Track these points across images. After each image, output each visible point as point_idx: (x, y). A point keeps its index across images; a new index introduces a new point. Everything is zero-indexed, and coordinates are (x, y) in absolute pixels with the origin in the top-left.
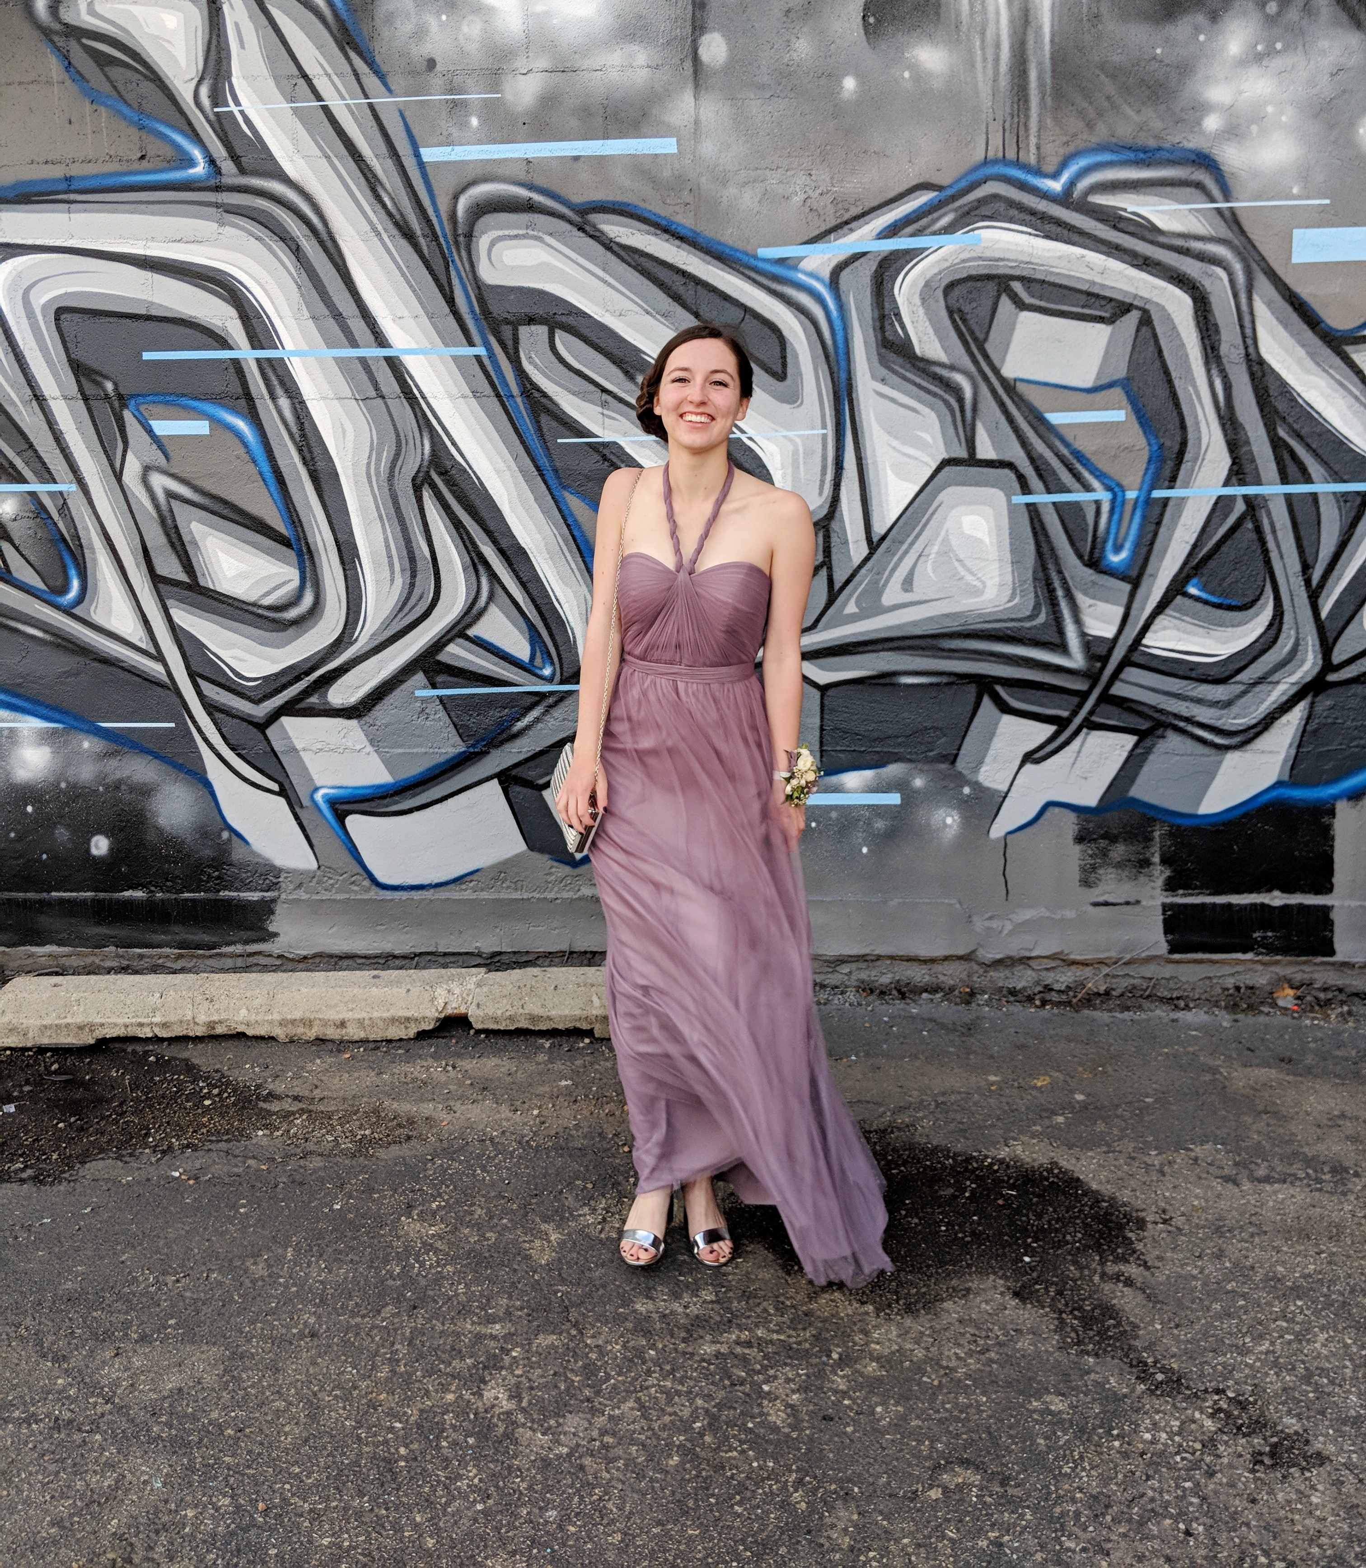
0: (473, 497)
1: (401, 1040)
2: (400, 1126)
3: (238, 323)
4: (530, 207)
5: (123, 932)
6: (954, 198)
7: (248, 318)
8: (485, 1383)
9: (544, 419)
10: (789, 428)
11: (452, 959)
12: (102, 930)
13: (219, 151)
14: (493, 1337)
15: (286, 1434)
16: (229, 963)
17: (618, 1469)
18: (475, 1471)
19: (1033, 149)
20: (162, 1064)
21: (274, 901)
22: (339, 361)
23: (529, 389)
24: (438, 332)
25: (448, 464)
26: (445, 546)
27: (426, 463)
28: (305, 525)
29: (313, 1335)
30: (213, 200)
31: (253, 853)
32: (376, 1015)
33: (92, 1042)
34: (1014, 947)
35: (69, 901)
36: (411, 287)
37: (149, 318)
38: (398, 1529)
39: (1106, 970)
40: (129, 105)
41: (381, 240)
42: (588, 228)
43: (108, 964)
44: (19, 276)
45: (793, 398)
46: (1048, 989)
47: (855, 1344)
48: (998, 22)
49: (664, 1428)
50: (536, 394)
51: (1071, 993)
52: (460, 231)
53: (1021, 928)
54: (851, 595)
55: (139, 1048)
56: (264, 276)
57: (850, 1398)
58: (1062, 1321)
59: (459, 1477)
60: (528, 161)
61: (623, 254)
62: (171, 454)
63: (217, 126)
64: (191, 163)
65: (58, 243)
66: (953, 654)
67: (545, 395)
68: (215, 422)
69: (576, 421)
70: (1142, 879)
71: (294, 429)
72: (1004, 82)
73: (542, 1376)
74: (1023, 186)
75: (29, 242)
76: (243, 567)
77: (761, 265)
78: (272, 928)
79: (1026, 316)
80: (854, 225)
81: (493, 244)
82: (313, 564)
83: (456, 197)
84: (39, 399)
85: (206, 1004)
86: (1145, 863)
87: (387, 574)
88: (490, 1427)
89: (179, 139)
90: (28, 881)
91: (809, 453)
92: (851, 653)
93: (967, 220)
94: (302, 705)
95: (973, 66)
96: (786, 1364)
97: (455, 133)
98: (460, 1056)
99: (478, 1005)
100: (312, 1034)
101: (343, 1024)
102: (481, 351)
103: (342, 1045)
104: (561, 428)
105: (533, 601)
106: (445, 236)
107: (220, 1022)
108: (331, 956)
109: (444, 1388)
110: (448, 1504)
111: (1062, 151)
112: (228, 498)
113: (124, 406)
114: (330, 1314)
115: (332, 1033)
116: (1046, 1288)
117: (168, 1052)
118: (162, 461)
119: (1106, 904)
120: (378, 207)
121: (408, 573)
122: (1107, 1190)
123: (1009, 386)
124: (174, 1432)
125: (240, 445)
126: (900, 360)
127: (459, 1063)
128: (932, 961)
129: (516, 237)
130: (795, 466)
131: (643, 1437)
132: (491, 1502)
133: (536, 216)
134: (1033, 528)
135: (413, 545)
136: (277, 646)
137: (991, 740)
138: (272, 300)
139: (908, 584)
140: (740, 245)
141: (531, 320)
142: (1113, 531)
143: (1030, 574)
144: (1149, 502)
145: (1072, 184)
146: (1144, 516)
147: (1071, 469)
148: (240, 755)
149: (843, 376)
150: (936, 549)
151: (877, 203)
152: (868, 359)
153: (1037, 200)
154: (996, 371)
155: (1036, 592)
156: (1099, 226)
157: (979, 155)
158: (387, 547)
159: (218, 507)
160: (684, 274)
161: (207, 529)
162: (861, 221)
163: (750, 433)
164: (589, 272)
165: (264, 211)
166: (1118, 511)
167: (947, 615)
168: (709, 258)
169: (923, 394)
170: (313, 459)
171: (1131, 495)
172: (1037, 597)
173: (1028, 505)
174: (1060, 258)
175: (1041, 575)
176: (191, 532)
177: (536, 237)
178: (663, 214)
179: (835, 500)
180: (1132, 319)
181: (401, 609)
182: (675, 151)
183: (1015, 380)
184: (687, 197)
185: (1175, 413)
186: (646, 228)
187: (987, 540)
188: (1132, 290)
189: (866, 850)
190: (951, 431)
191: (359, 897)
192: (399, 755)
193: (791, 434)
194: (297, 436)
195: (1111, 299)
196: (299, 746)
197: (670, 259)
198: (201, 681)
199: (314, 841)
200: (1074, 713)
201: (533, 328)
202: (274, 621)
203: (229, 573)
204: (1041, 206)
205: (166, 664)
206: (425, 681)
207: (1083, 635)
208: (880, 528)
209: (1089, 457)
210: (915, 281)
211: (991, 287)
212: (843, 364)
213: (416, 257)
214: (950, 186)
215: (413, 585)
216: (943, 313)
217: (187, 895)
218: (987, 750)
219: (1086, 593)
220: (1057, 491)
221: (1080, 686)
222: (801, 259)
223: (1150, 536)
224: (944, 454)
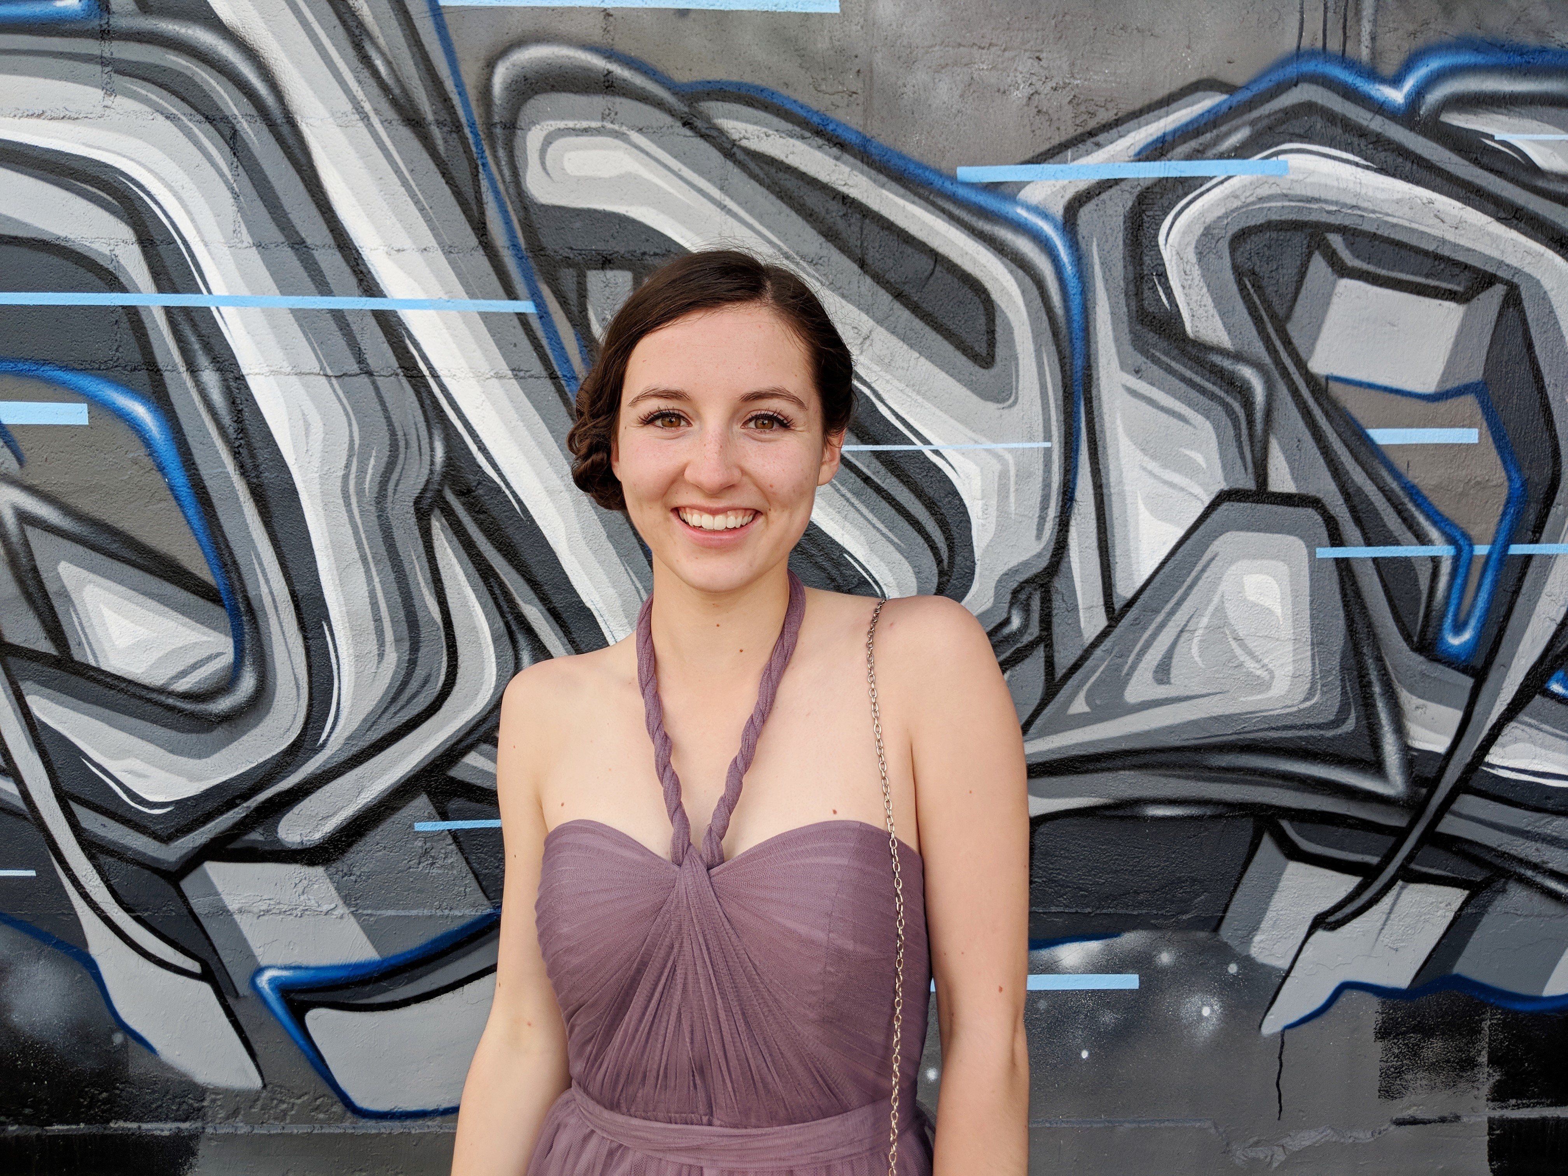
0: (510, 531)
3: (135, 250)
4: (610, 82)
6: (1250, 105)
7: (152, 242)
10: (996, 439)
19: (1366, 39)
21: (195, 1136)
22: (300, 316)
24: (459, 275)
25: (473, 480)
26: (465, 604)
27: (437, 478)
28: (244, 570)
30: (97, 52)
31: (160, 1063)
36: (417, 202)
41: (369, 126)
42: (698, 123)
45: (1002, 394)
52: (497, 119)
54: (1079, 687)
56: (180, 178)
60: (607, 14)
61: (752, 165)
62: (27, 455)
68: (97, 405)
71: (227, 420)
74: (1350, 94)
76: (143, 633)
77: (962, 192)
79: (1346, 286)
80: (1101, 138)
81: (548, 141)
82: (256, 627)
83: (490, 65)
87: (374, 647)
91: (1023, 476)
92: (1076, 771)
93: (1269, 138)
94: (237, 844)
102: (526, 306)
106: (472, 125)
111: (1406, 46)
112: (119, 525)
118: (11, 464)
120: (365, 74)
121: (407, 645)
123: (1319, 387)
125: (138, 442)
126: (1165, 344)
129: (586, 131)
130: (1003, 493)
133: (618, 100)
134: (1344, 595)
135: (416, 602)
136: (199, 755)
137: (1270, 897)
138: (189, 213)
139: (1163, 672)
140: (931, 160)
141: (606, 262)
142: (1454, 602)
143: (1336, 661)
144: (1504, 559)
145: (1419, 94)
146: (1496, 583)
147: (1400, 511)
148: (138, 920)
149: (1079, 362)
150: (1205, 621)
151: (1137, 106)
152: (1116, 339)
153: (1369, 115)
154: (1301, 365)
155: (1343, 687)
156: (1455, 158)
157: (1289, 43)
158: (374, 605)
159: (102, 539)
160: (845, 199)
161: (84, 573)
162: (1114, 132)
163: (937, 444)
164: (700, 191)
165: (180, 74)
166: (1462, 571)
167: (1216, 719)
168: (882, 178)
169: (1193, 394)
170: (256, 467)
171: (1481, 550)
172: (1344, 693)
173: (1338, 561)
174: (1398, 202)
175: (1352, 662)
176: (59, 578)
177: (617, 135)
178: (814, 105)
179: (1060, 547)
180: (1494, 296)
181: (394, 700)
182: (837, 10)
183: (1327, 378)
184: (852, 82)
185: (1546, 436)
186: (790, 126)
187: (1278, 610)
188: (1496, 254)
189: (1085, 1054)
190: (1234, 450)
191: (326, 1130)
192: (390, 917)
193: (999, 447)
194: (231, 430)
195: (1466, 267)
196: (233, 905)
197: (823, 177)
198: (74, 806)
199: (256, 1047)
200: (1387, 859)
201: (610, 274)
202: (192, 715)
203: (122, 643)
204: (1376, 124)
205: (19, 782)
206: (431, 809)
207: (1406, 749)
208: (1124, 590)
209: (1426, 493)
210: (1189, 226)
211: (1299, 240)
212: (1078, 344)
213: (425, 155)
214: (1246, 87)
215: (412, 663)
216: (1229, 276)
217: (56, 1127)
218: (1264, 911)
219: (1412, 691)
220: (1379, 544)
221: (1398, 821)
222: (1021, 185)
223: (1503, 610)
224: (1220, 484)
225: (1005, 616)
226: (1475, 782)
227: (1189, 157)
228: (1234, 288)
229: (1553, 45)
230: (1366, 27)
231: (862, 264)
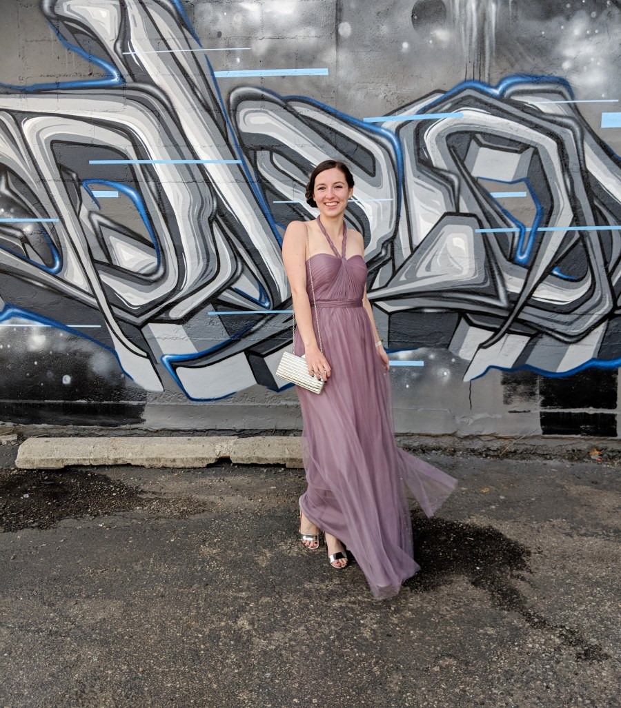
0: (235, 226)
1: (200, 468)
2: (200, 505)
3: (132, 148)
4: (262, 98)
5: (75, 418)
6: (451, 97)
7: (136, 146)
8: (238, 618)
9: (268, 193)
10: (376, 198)
11: (223, 432)
12: (67, 417)
13: (125, 72)
14: (242, 598)
15: (151, 639)
16: (123, 433)
17: (297, 656)
18: (234, 656)
19: (487, 75)
20: (94, 477)
21: (144, 405)
22: (176, 165)
23: (261, 180)
24: (221, 153)
25: (224, 212)
26: (222, 248)
27: (214, 211)
28: (160, 238)
29: (162, 596)
30: (122, 93)
31: (134, 383)
32: (189, 456)
33: (62, 467)
34: (473, 431)
35: (53, 404)
36: (209, 133)
37: (92, 145)
38: (201, 680)
39: (514, 441)
40: (85, 51)
41: (196, 112)
42: (288, 108)
43: (69, 432)
44: (35, 126)
45: (378, 184)
46: (489, 449)
47: (401, 604)
48: (472, 19)
49: (317, 638)
50: (264, 181)
51: (499, 452)
52: (231, 108)
53: (477, 422)
54: (403, 272)
55: (84, 470)
56: (144, 128)
57: (399, 627)
58: (493, 595)
59: (227, 658)
60: (262, 78)
61: (303, 119)
62: (101, 206)
63: (123, 60)
64: (112, 77)
65: (53, 112)
66: (448, 299)
67: (268, 182)
68: (121, 192)
69: (282, 194)
70: (531, 401)
71: (156, 195)
72: (474, 46)
73: (263, 615)
74: (482, 92)
75: (40, 111)
76: (132, 256)
77: (365, 125)
78: (142, 417)
79: (482, 149)
80: (406, 108)
81: (246, 114)
82: (164, 255)
83: (230, 94)
84: (43, 180)
85: (114, 451)
86: (533, 394)
87: (197, 261)
88: (241, 637)
89: (107, 66)
90: (34, 394)
91: (385, 209)
92: (402, 298)
93: (457, 106)
94: (158, 318)
95: (460, 38)
96: (371, 612)
97: (230, 65)
98: (226, 475)
99: (234, 453)
100: (160, 465)
101: (174, 460)
102: (239, 162)
103: (174, 470)
104: (275, 196)
105: (261, 273)
106: (224, 110)
107: (120, 459)
108: (168, 430)
109: (221, 620)
110: (222, 670)
111: (499, 76)
112: (126, 226)
113: (80, 184)
114: (170, 587)
115: (169, 464)
116: (486, 581)
117: (96, 472)
118: (97, 209)
119: (515, 412)
120: (195, 97)
121: (206, 260)
122: (514, 538)
123: (475, 181)
124: (102, 637)
125: (132, 202)
126: (426, 168)
127: (226, 478)
128: (437, 436)
129: (256, 111)
130: (379, 214)
131: (308, 642)
132: (241, 669)
133: (265, 102)
134: (485, 244)
135: (209, 247)
136: (147, 292)
137: (464, 338)
138: (147, 138)
139: (428, 268)
140: (355, 116)
141: (262, 148)
142: (520, 245)
143: (483, 264)
144: (536, 233)
145: (504, 91)
146: (534, 240)
147: (502, 218)
148: (129, 340)
149: (401, 175)
150: (441, 252)
151: (416, 99)
152: (412, 168)
153: (488, 98)
154: (469, 174)
155: (486, 272)
156: (516, 110)
157: (463, 78)
158: (197, 248)
159: (122, 230)
160: (331, 129)
161: (117, 240)
162: (410, 106)
163: (359, 199)
164: (289, 127)
165: (144, 99)
166: (522, 236)
167: (446, 282)
168: (342, 122)
169: (436, 183)
170: (164, 209)
171: (528, 230)
172: (486, 274)
173: (482, 233)
174: (498, 124)
175: (488, 264)
176: (110, 240)
177: (265, 112)
178: (321, 102)
179: (396, 230)
180: (530, 152)
181: (202, 276)
182: (327, 74)
183: (478, 178)
184: (332, 94)
185: (548, 194)
186: (314, 108)
187: (464, 248)
188: (530, 139)
189: (407, 386)
190: (449, 200)
191: (182, 404)
192: (201, 341)
193: (377, 200)
194: (157, 198)
195: (520, 143)
196: (156, 337)
197: (324, 122)
198: (112, 307)
199: (162, 379)
200: (502, 326)
201: (263, 152)
202: (146, 280)
203: (127, 259)
204: (490, 101)
205: (97, 299)
206: (212, 308)
207: (506, 292)
208: (416, 243)
209: (510, 212)
210: (433, 134)
211: (467, 137)
212: (401, 169)
213: (211, 120)
214: (449, 91)
215: (208, 265)
216: (446, 148)
217: (105, 402)
218: (463, 342)
219: (508, 273)
220: (495, 228)
221: (505, 314)
222: (382, 123)
223: (537, 248)
224: (445, 211)
225: (380, 251)
226: (530, 302)
227: (433, 113)
228: (447, 151)
229: (546, 75)
230: (487, 72)
231: (336, 147)
